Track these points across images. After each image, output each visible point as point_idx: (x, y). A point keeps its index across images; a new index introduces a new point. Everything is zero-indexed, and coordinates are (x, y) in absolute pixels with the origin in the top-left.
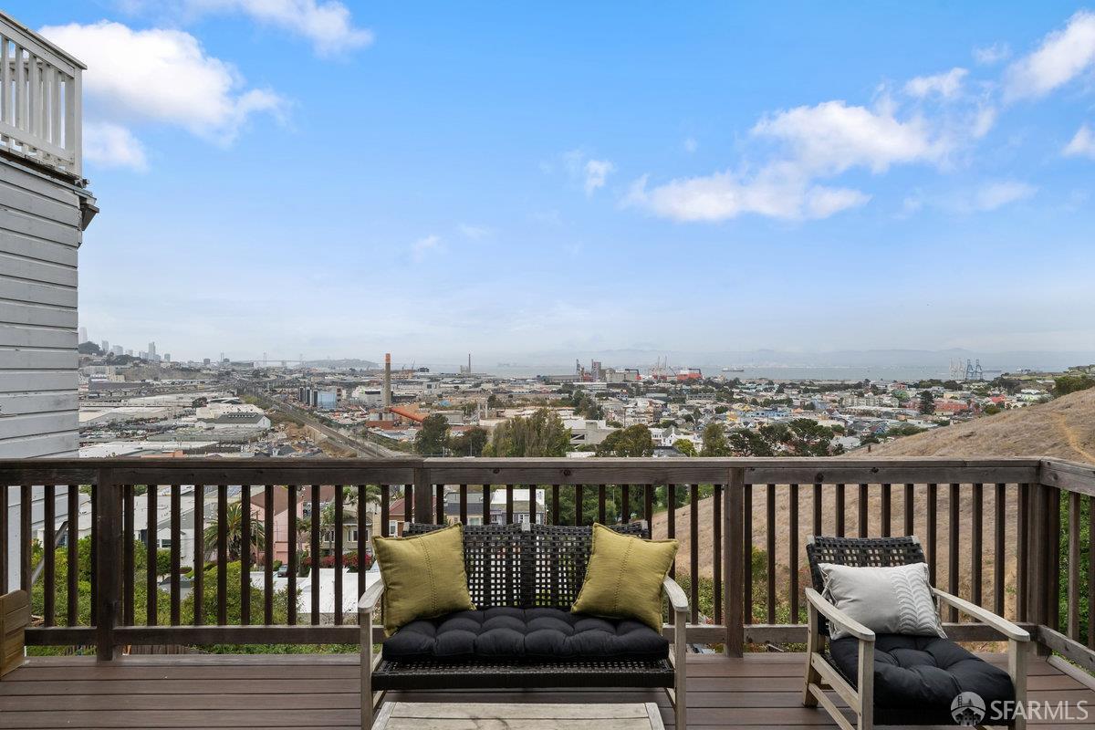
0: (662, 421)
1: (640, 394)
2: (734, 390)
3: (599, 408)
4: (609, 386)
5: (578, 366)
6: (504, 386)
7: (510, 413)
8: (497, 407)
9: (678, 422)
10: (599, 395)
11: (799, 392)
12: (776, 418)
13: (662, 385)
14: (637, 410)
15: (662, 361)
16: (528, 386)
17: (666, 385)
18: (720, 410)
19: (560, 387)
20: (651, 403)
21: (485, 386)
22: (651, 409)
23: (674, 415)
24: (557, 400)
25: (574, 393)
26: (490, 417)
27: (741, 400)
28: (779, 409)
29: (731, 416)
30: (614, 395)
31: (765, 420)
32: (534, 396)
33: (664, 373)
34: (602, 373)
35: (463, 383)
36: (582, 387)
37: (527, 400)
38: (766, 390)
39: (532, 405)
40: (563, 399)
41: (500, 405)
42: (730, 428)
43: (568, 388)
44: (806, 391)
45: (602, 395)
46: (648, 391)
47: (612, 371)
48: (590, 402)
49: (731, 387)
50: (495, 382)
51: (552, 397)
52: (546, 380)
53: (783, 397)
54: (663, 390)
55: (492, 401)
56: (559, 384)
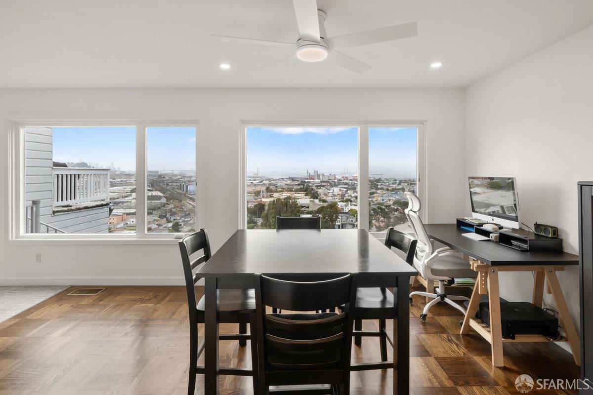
0: (345, 198)
1: (336, 186)
2: (379, 184)
3: (317, 192)
4: (321, 182)
5: (308, 172)
6: (273, 182)
7: (276, 195)
8: (270, 192)
9: (352, 199)
10: (317, 186)
11: (408, 185)
12: (397, 197)
13: (346, 181)
14: (334, 193)
16: (285, 182)
17: (348, 181)
18: (372, 193)
20: (340, 190)
21: (265, 182)
22: (340, 193)
23: (351, 196)
24: (297, 189)
25: (306, 185)
26: (267, 197)
27: (381, 189)
28: (398, 193)
29: (376, 196)
30: (323, 186)
31: (392, 198)
32: (287, 186)
33: (347, 176)
34: (319, 176)
35: (255, 180)
36: (310, 182)
37: (283, 189)
38: (393, 184)
39: (286, 191)
40: (300, 188)
41: (271, 191)
42: (375, 202)
43: (303, 183)
44: (411, 184)
45: (319, 186)
46: (339, 184)
47: (323, 175)
48: (312, 189)
49: (377, 182)
50: (269, 180)
51: (295, 187)
52: (293, 179)
53: (400, 187)
54: (346, 184)
55: (268, 190)
56: (299, 181)
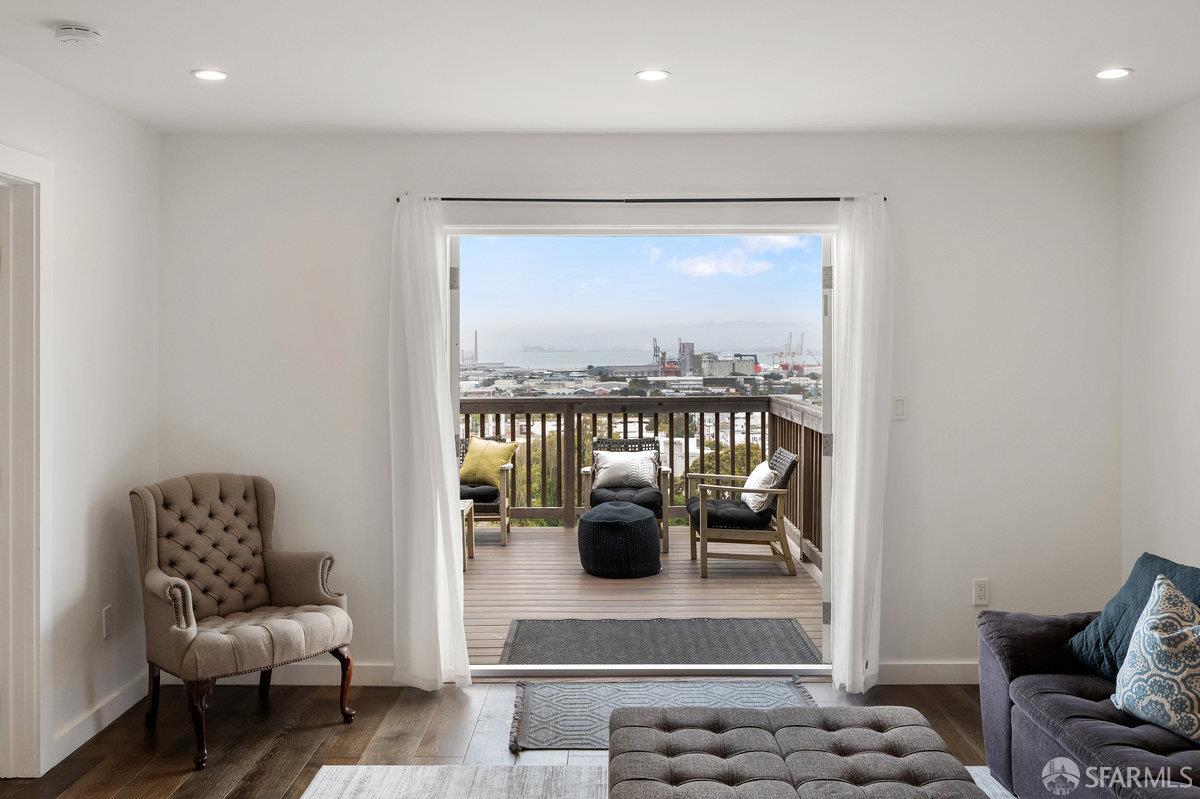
4: (707, 382)
6: (532, 383)
13: (794, 380)
15: (795, 341)
16: (572, 384)
17: (802, 381)
19: (625, 384)
25: (649, 392)
33: (798, 361)
34: (696, 361)
35: (466, 378)
36: (663, 384)
43: (639, 385)
46: (772, 390)
47: (713, 358)
50: (518, 376)
52: (603, 374)
54: (796, 389)
56: (624, 380)
